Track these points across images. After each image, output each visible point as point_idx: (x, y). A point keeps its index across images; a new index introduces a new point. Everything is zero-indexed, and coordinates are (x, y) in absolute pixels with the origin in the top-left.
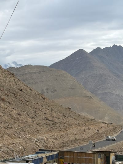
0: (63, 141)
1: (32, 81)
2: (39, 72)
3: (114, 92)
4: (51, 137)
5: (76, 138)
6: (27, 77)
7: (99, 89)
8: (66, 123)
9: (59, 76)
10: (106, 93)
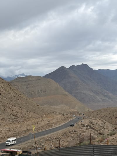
0: (15, 132)
1: (32, 85)
2: (36, 80)
3: (82, 92)
4: (6, 129)
5: (27, 129)
6: (29, 83)
7: (73, 90)
8: (26, 117)
9: (48, 82)
10: (77, 92)
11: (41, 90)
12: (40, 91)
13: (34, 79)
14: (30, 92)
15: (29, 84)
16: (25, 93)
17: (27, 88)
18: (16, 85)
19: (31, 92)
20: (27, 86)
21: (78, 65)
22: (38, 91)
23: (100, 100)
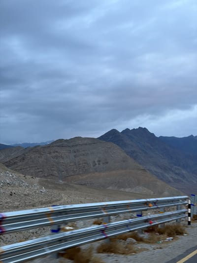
1: (83, 152)
2: (90, 144)
6: (78, 148)
11: (99, 161)
12: (97, 163)
13: (85, 142)
14: (81, 162)
15: (78, 151)
16: (72, 164)
17: (75, 156)
18: (57, 152)
19: (83, 164)
20: (75, 154)
21: (134, 129)
22: (94, 162)
23: (171, 179)
